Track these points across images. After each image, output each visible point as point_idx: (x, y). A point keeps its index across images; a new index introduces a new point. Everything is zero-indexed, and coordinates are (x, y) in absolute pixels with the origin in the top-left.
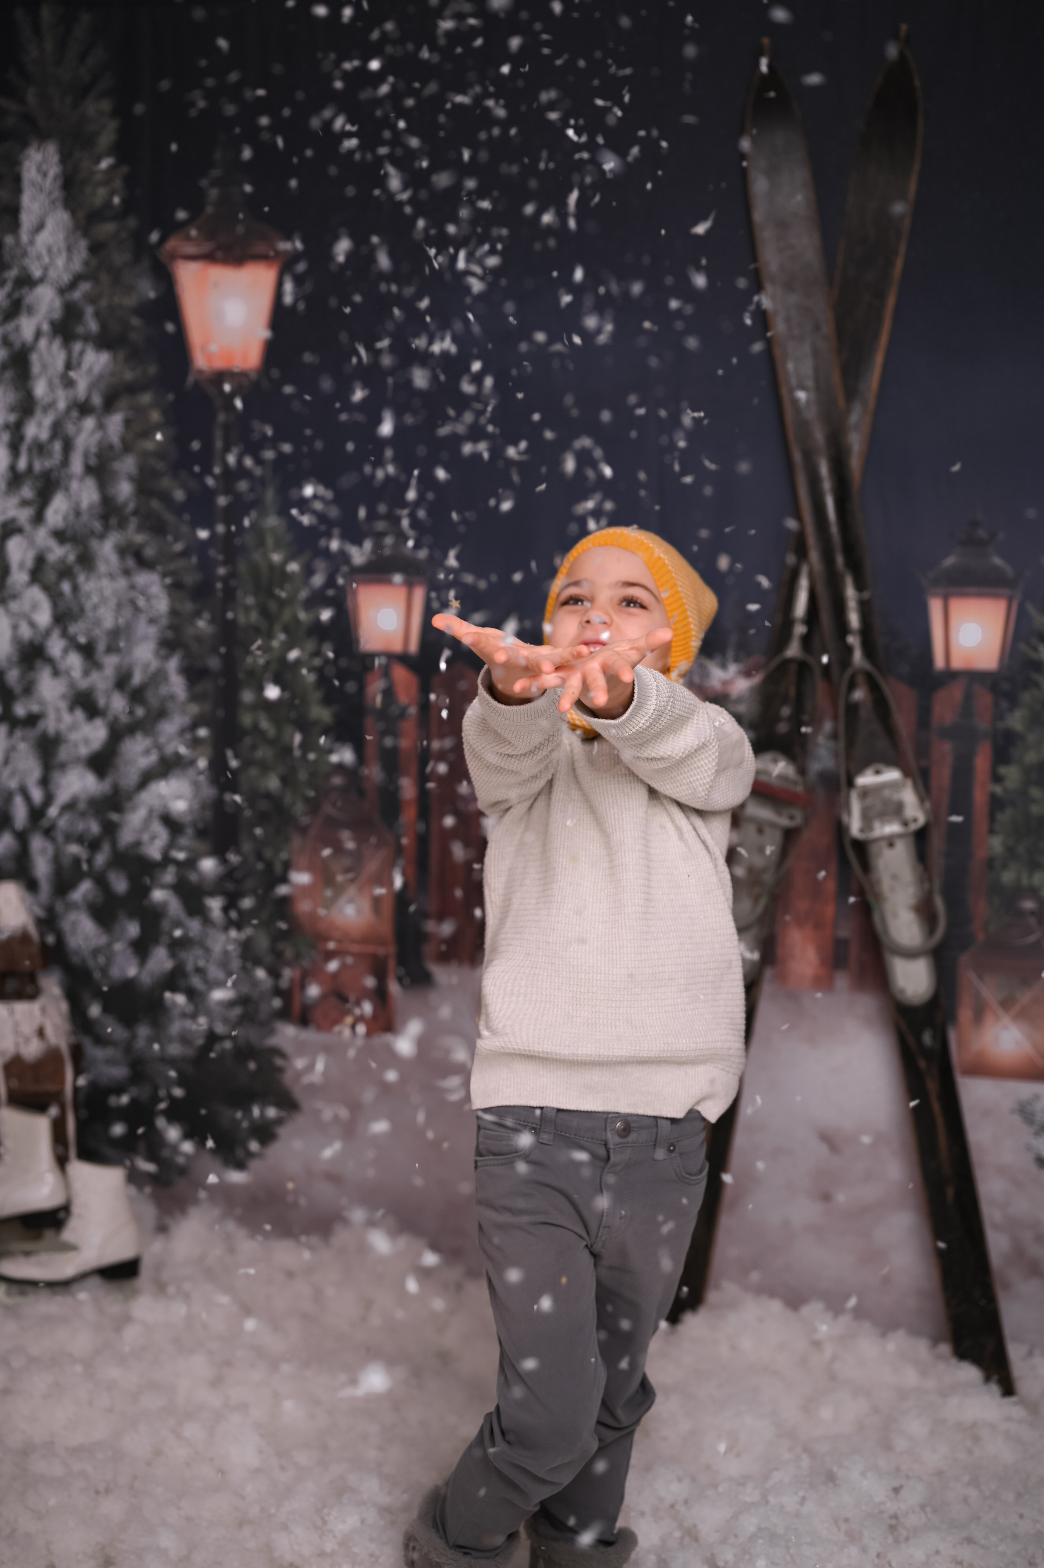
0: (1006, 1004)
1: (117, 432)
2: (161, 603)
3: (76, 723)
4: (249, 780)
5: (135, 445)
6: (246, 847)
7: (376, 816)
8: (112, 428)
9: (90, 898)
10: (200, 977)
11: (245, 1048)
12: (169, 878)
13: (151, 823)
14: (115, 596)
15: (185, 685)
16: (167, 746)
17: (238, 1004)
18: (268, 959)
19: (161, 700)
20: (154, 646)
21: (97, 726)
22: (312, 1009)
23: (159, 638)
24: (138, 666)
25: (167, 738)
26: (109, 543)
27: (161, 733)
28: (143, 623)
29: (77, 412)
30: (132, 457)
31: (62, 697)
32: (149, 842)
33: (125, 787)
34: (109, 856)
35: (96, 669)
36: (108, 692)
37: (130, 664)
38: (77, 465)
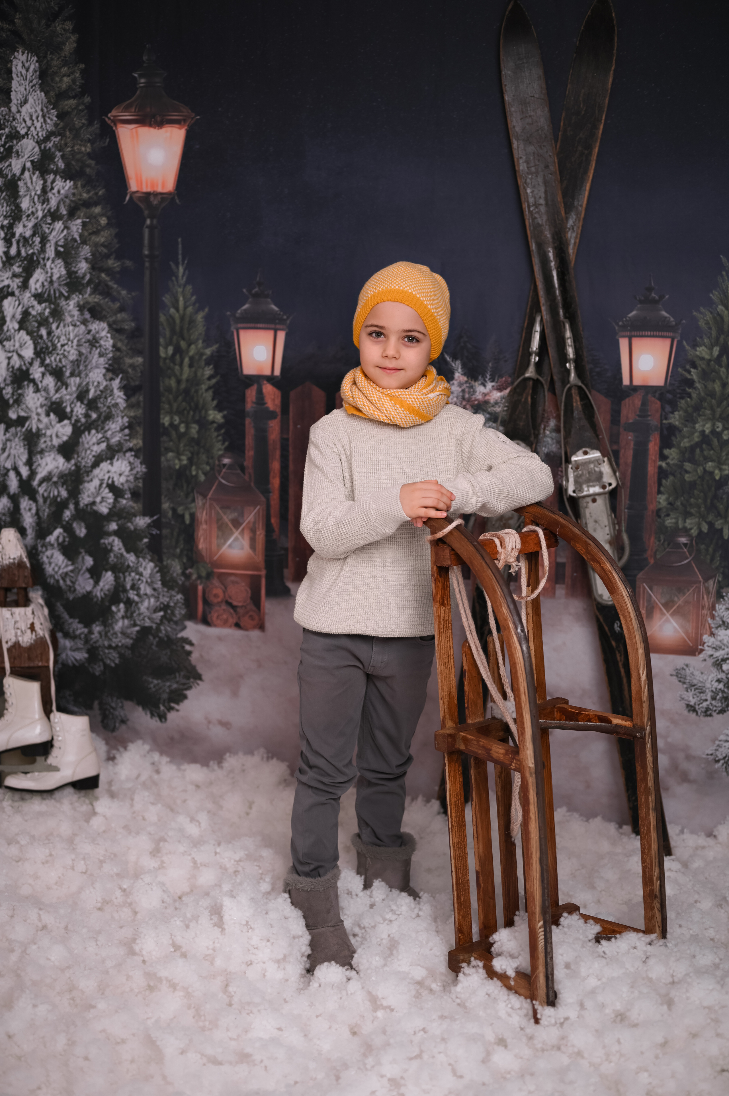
0: (667, 605)
1: (77, 231)
2: (108, 342)
3: (51, 423)
4: (167, 461)
5: (90, 240)
6: (166, 506)
7: (252, 484)
8: (74, 229)
9: (61, 540)
10: (135, 592)
11: (166, 639)
12: (113, 526)
13: (102, 490)
14: (77, 339)
15: (124, 397)
16: (112, 438)
17: (160, 610)
18: (181, 580)
19: (109, 407)
20: (104, 371)
21: (65, 425)
22: (210, 613)
23: (107, 366)
24: (93, 385)
25: (113, 433)
26: (72, 303)
27: (109, 429)
28: (96, 356)
29: (50, 218)
30: (88, 247)
31: (42, 406)
32: (101, 502)
33: (85, 466)
34: (74, 512)
35: (64, 387)
36: (72, 403)
37: (88, 384)
38: (50, 252)
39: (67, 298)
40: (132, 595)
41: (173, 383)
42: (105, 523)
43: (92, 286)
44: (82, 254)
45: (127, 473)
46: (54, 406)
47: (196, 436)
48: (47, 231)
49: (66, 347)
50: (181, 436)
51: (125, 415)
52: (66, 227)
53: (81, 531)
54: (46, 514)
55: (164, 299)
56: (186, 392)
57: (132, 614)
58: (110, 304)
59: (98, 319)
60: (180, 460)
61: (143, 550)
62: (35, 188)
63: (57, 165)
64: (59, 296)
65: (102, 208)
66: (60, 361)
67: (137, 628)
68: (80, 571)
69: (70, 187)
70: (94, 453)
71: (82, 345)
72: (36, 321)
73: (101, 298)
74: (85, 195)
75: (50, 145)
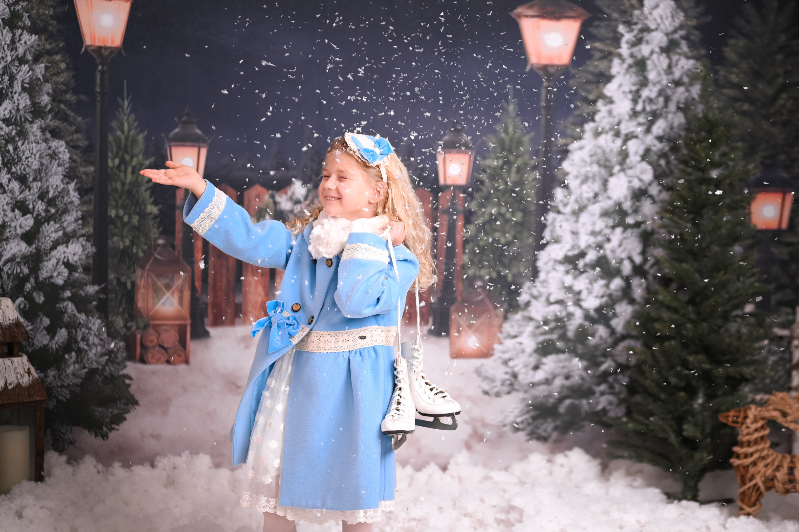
0: (470, 327)
1: (41, 73)
2: (65, 155)
3: (15, 217)
4: (113, 242)
5: (51, 79)
6: (112, 276)
7: (181, 258)
8: (38, 71)
9: (22, 306)
10: (85, 343)
11: (109, 376)
12: (68, 294)
13: (58, 266)
14: (39, 153)
15: (78, 196)
16: (68, 227)
17: (106, 355)
18: (123, 331)
19: (65, 204)
20: (62, 177)
21: (28, 218)
22: (146, 354)
23: (64, 173)
24: (52, 187)
25: (68, 224)
26: (35, 126)
27: (65, 221)
28: (55, 166)
29: (17, 62)
30: (50, 84)
31: (7, 204)
32: (57, 276)
33: (44, 249)
34: (34, 284)
35: (27, 189)
36: (35, 201)
37: (48, 187)
38: (17, 87)
39: (31, 122)
40: (83, 345)
41: (119, 185)
42: (61, 292)
43: (53, 114)
44: (45, 89)
45: (80, 253)
46: (19, 204)
47: (137, 224)
48: (15, 71)
49: (30, 159)
50: (124, 225)
51: (79, 210)
52: (31, 69)
53: (40, 298)
54: (9, 287)
55: (112, 124)
56: (129, 192)
57: (82, 360)
58: (68, 127)
59: (57, 139)
60: (123, 242)
61: (92, 310)
62: (5, 39)
63: (24, 23)
64: (25, 120)
65: (62, 57)
66: (24, 169)
67: (86, 370)
68: (38, 329)
69: (35, 40)
70: (52, 239)
71: (43, 158)
72: (5, 139)
73: (60, 122)
74: (48, 46)
75: (18, 7)
